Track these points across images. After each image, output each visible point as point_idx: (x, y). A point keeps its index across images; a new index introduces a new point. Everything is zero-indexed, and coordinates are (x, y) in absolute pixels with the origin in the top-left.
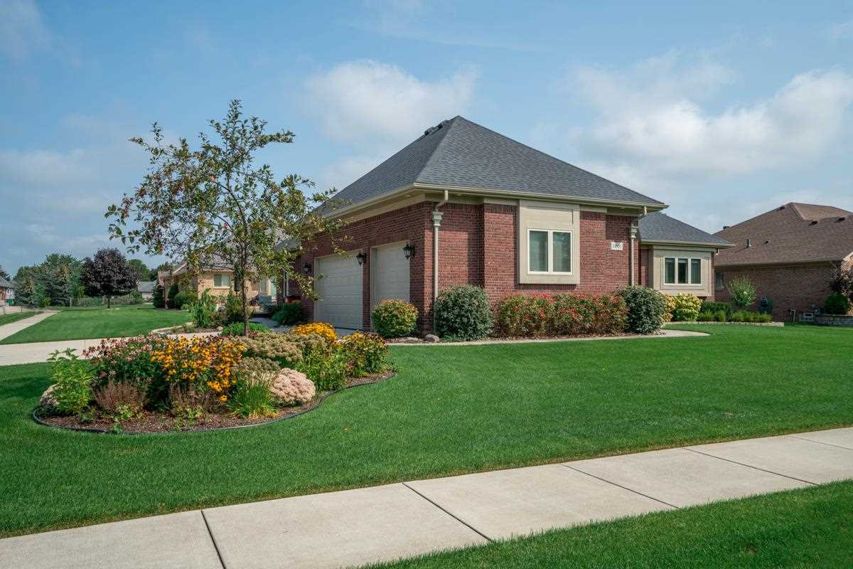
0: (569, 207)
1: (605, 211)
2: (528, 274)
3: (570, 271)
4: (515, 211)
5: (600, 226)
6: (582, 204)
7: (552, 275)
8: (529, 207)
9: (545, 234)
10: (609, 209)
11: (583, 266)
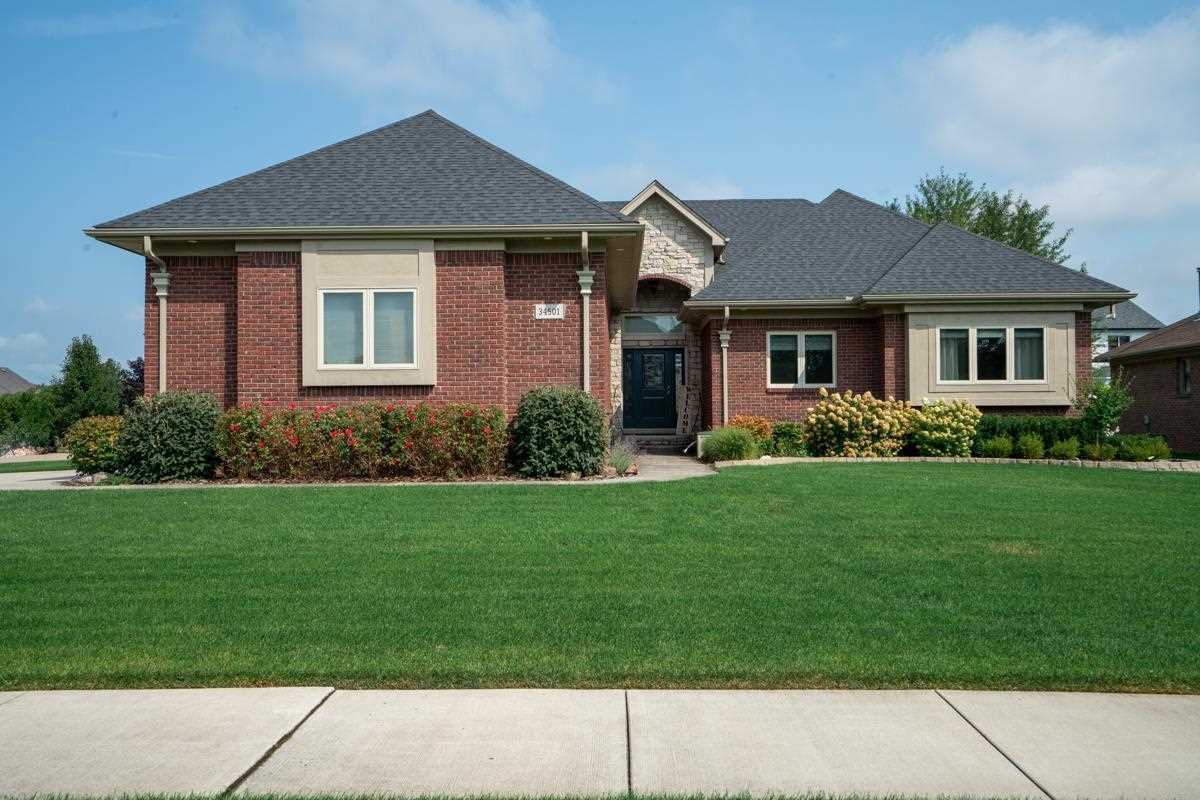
0: (410, 245)
1: (501, 247)
2: (318, 368)
3: (412, 362)
4: (295, 260)
5: (492, 276)
6: (438, 239)
7: (371, 369)
8: (319, 252)
9: (356, 299)
10: (509, 243)
11: (443, 351)
